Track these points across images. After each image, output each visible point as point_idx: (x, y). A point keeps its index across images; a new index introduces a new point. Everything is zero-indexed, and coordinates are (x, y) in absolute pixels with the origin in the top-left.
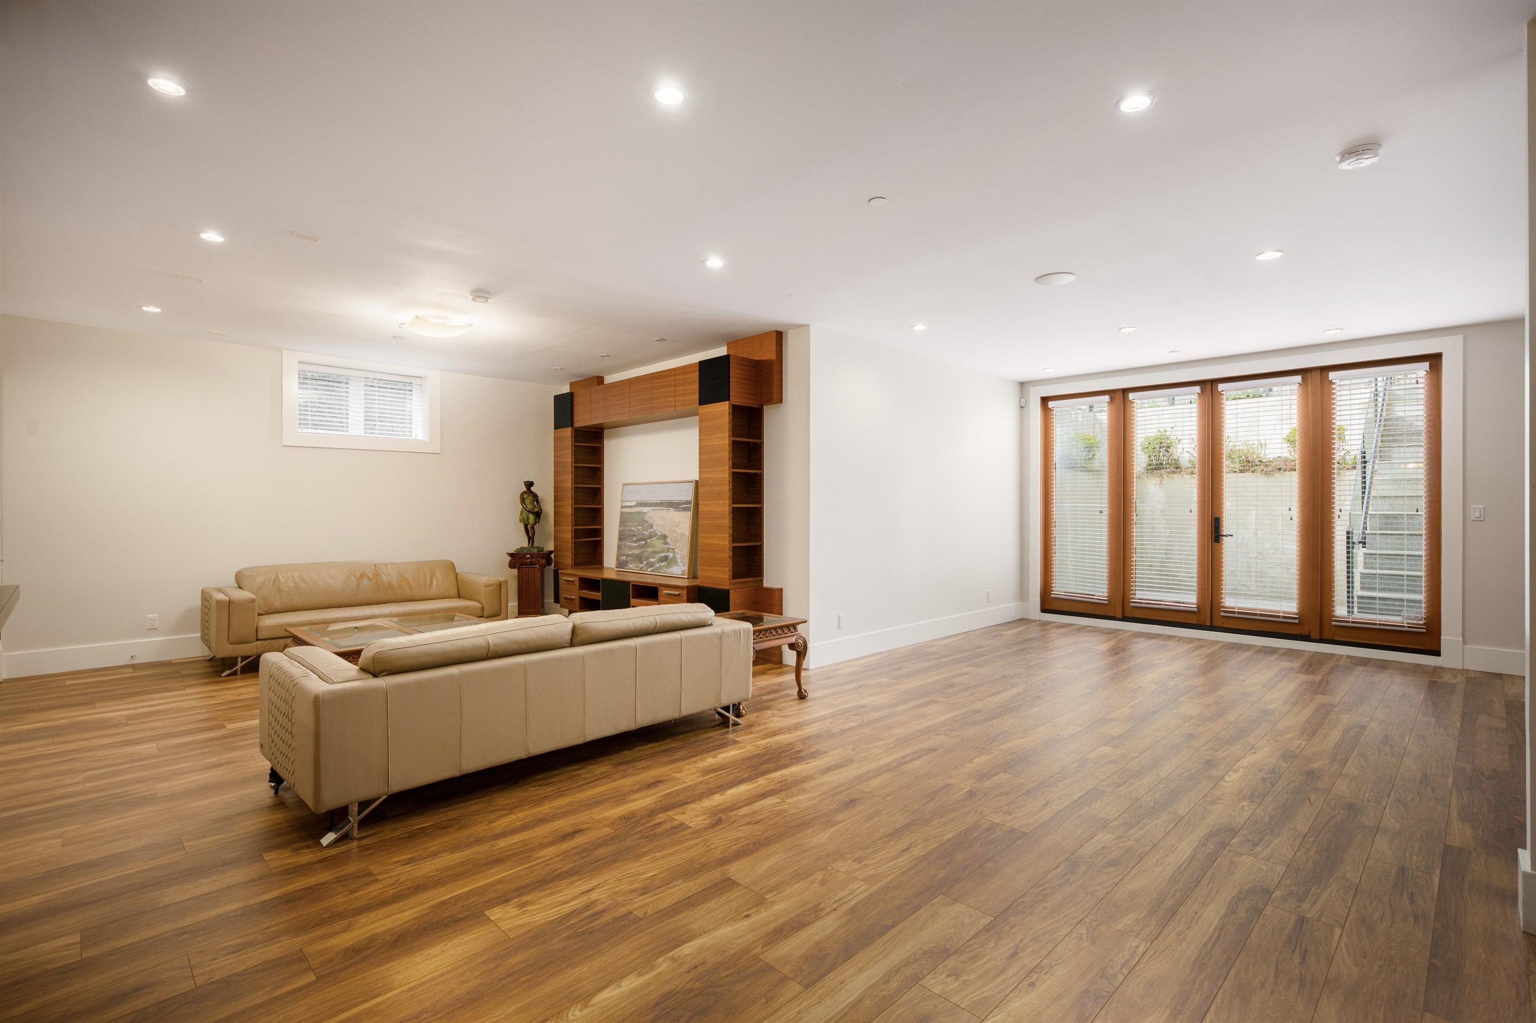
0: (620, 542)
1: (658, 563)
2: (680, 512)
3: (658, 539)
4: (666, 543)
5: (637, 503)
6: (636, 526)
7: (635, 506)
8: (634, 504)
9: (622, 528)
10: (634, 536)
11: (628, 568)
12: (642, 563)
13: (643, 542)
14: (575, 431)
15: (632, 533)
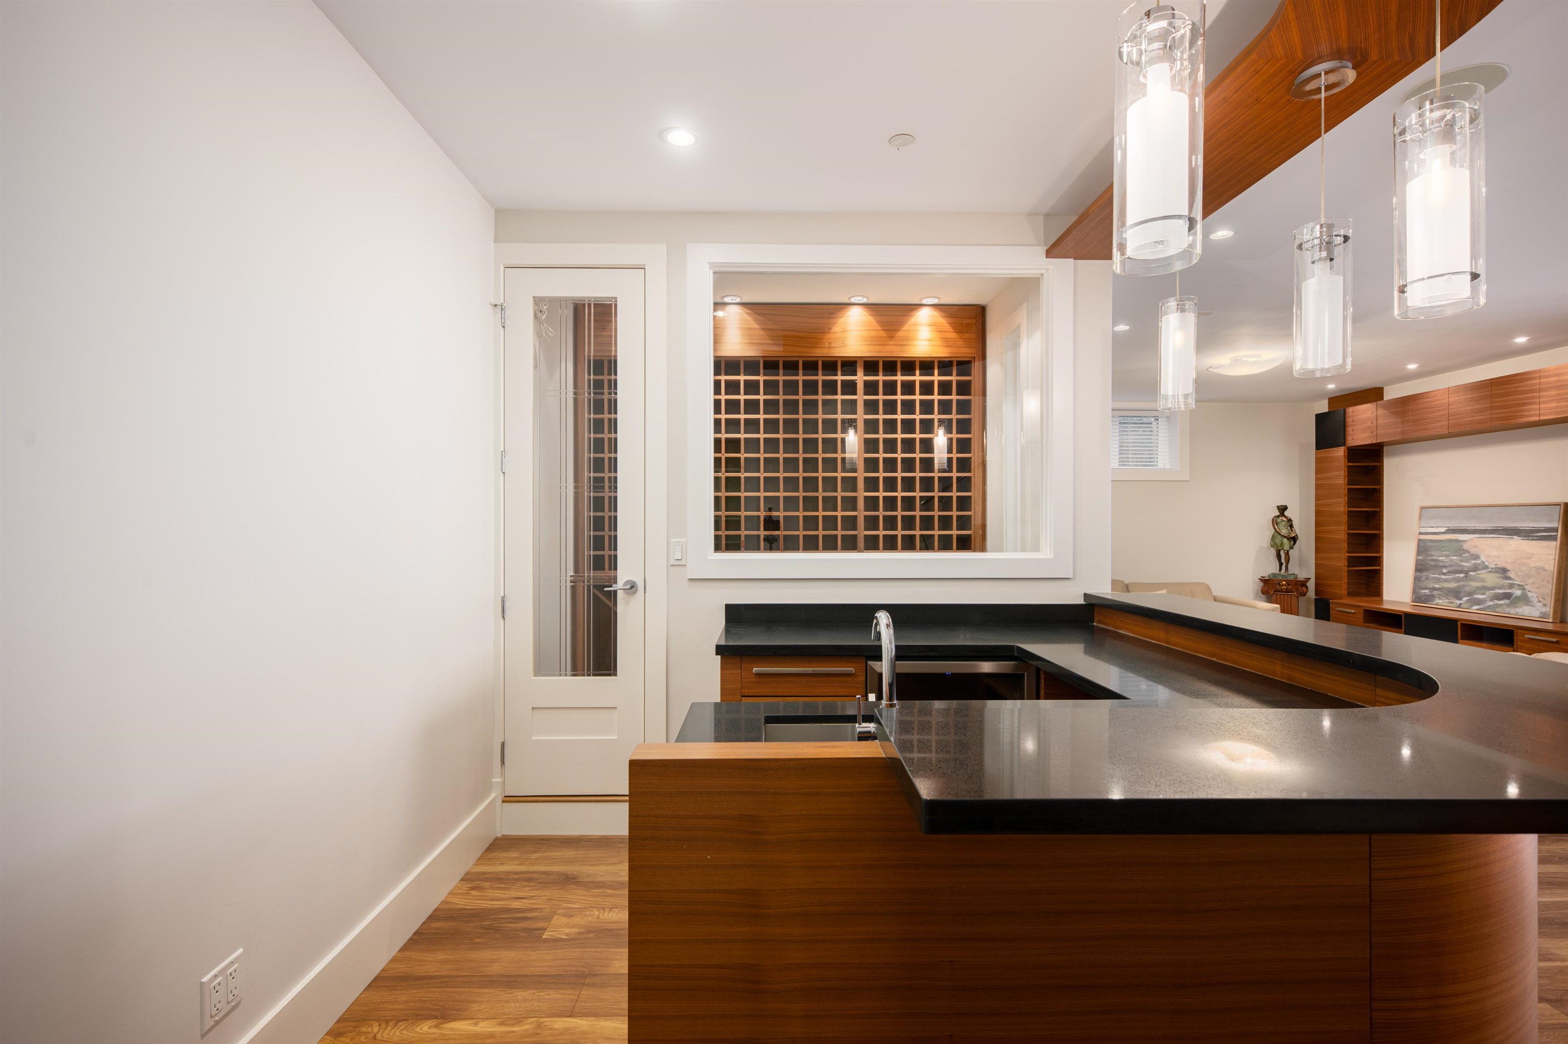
0: (1418, 574)
1: (1491, 600)
2: (1533, 542)
3: (1490, 572)
4: (1509, 578)
5: (1447, 530)
6: (1446, 556)
7: (1444, 533)
8: (1443, 530)
9: (1421, 558)
10: (1445, 567)
11: (1434, 603)
12: (1460, 599)
13: (1462, 575)
14: (1348, 450)
15: (1441, 564)
